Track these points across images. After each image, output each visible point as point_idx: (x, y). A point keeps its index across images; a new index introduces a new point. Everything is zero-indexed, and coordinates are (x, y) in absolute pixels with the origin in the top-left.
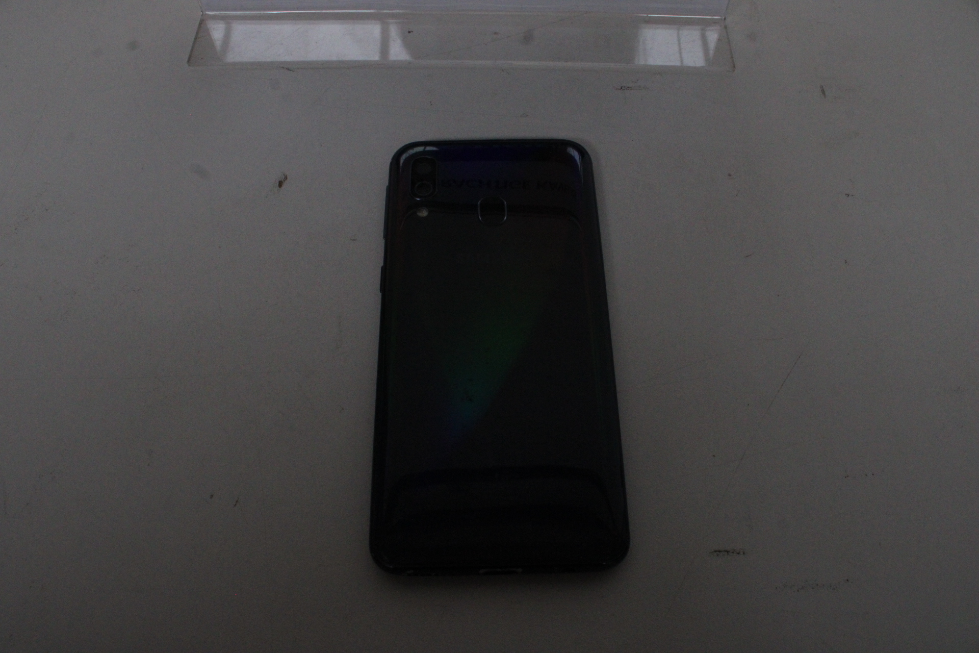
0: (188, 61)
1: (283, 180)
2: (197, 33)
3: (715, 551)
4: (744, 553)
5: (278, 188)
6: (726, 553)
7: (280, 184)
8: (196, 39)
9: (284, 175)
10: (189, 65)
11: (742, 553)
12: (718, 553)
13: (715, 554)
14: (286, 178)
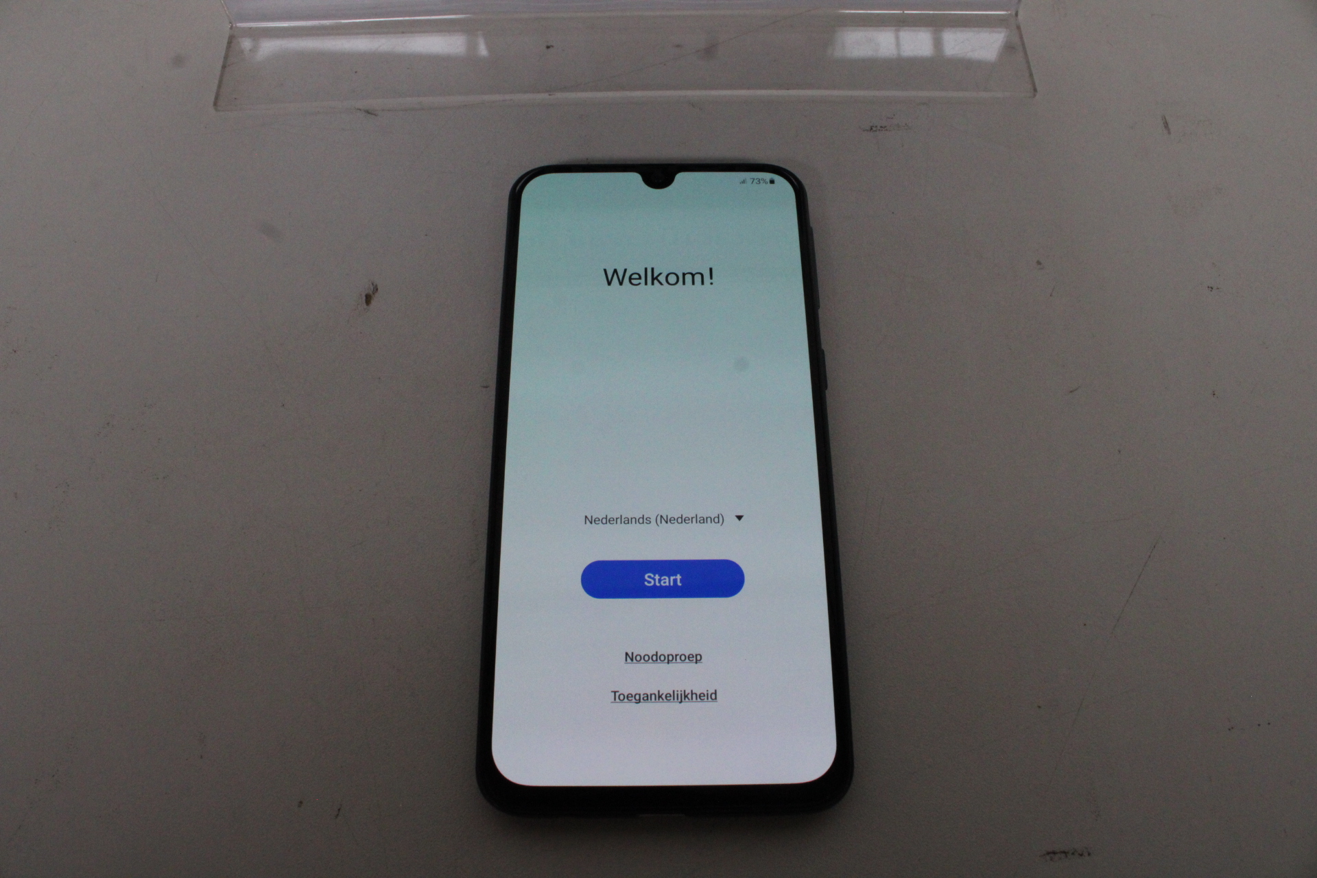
0: (215, 104)
1: (371, 293)
2: (226, 57)
3: (1048, 853)
4: (1089, 854)
5: (365, 306)
6: (1063, 855)
7: (368, 299)
8: (224, 67)
9: (373, 284)
10: (216, 110)
11: (1086, 854)
12: (1052, 855)
13: (1048, 857)
14: (376, 289)
